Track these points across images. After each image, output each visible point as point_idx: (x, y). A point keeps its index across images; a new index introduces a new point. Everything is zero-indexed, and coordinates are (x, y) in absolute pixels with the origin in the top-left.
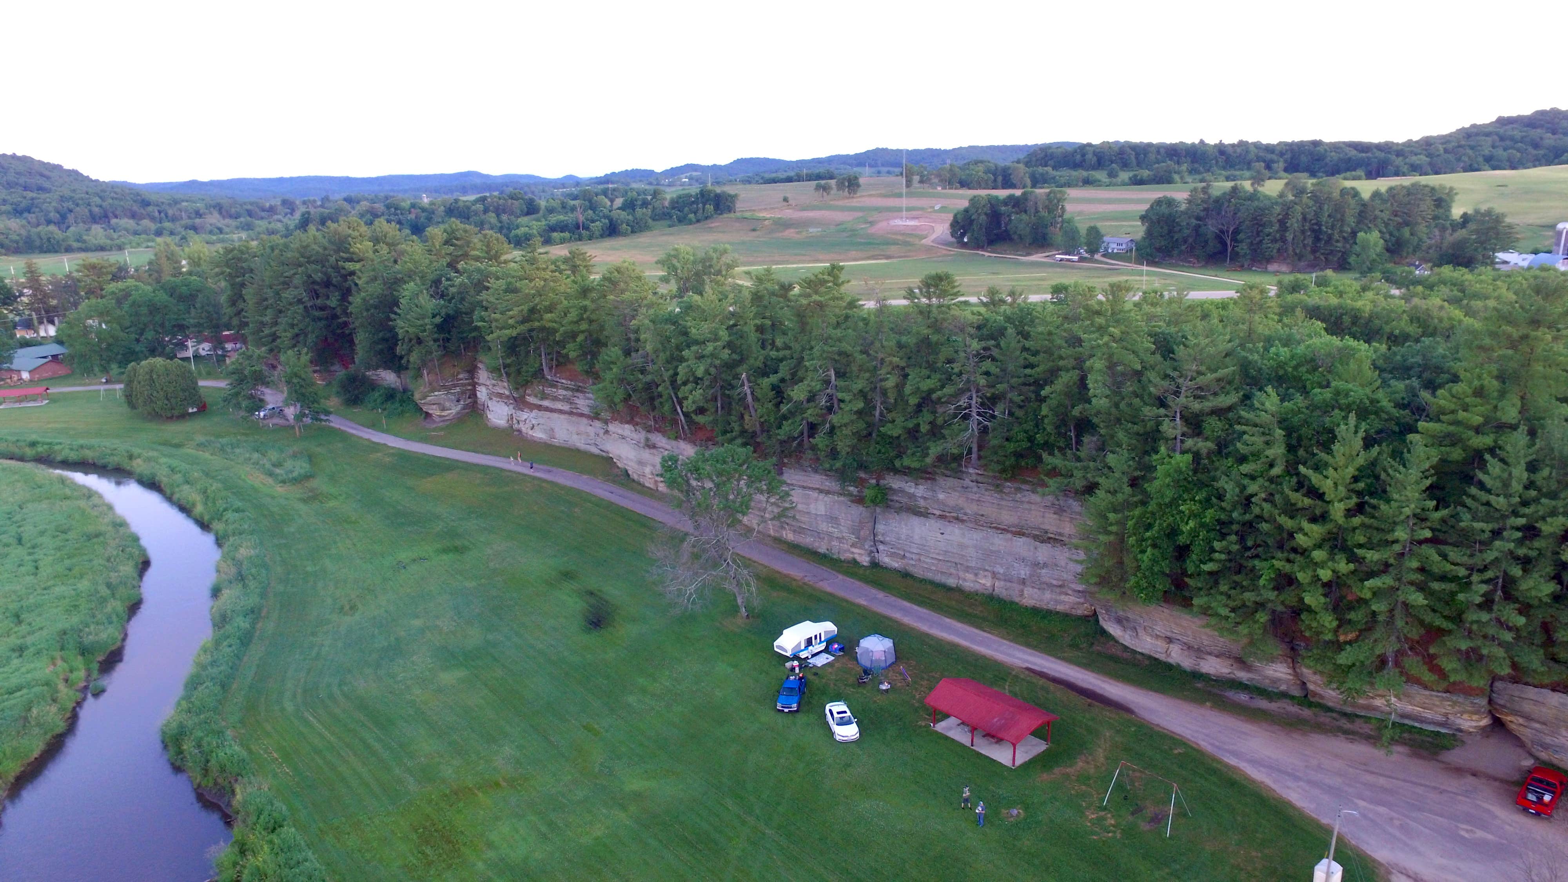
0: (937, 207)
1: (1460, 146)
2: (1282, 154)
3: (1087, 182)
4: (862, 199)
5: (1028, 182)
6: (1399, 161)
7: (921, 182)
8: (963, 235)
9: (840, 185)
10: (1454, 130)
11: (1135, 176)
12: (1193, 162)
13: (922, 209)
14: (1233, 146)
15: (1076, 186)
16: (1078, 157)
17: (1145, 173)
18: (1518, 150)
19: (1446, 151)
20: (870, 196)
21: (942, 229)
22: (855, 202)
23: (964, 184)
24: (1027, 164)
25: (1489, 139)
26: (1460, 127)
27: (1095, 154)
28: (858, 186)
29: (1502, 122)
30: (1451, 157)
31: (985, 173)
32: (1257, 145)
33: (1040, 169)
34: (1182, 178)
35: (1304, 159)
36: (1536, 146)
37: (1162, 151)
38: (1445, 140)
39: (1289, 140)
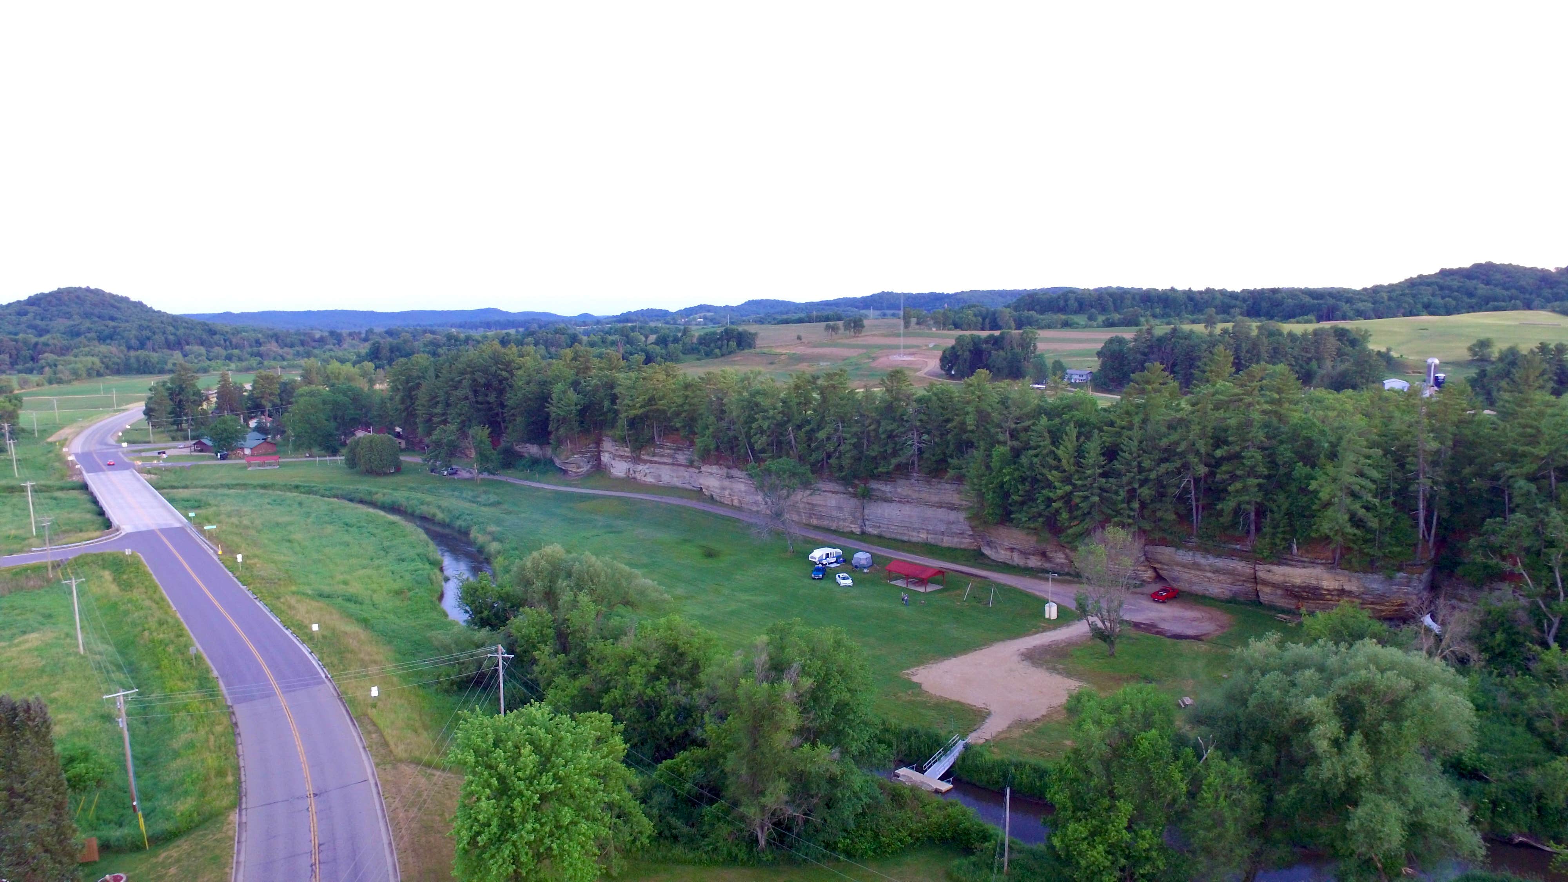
0: (931, 346)
1: (1403, 295)
2: (1244, 300)
3: (1066, 325)
4: (866, 339)
5: (1013, 324)
6: (1346, 307)
7: (918, 323)
8: (951, 368)
9: (847, 327)
10: (1402, 280)
11: (1108, 319)
12: (1165, 307)
13: (918, 347)
14: (1200, 292)
15: (1055, 327)
16: (1062, 303)
17: (1116, 317)
18: (1455, 299)
19: (1390, 299)
20: (874, 335)
21: (933, 364)
22: (859, 341)
23: (957, 326)
24: (1016, 309)
25: (1430, 289)
26: (1408, 277)
27: (1076, 299)
28: (863, 327)
29: (1444, 273)
30: (1392, 304)
31: (975, 315)
32: (1223, 292)
33: (1026, 313)
34: (1147, 321)
35: (1265, 305)
36: (1471, 295)
37: (1137, 297)
38: (1392, 288)
39: (1252, 288)
